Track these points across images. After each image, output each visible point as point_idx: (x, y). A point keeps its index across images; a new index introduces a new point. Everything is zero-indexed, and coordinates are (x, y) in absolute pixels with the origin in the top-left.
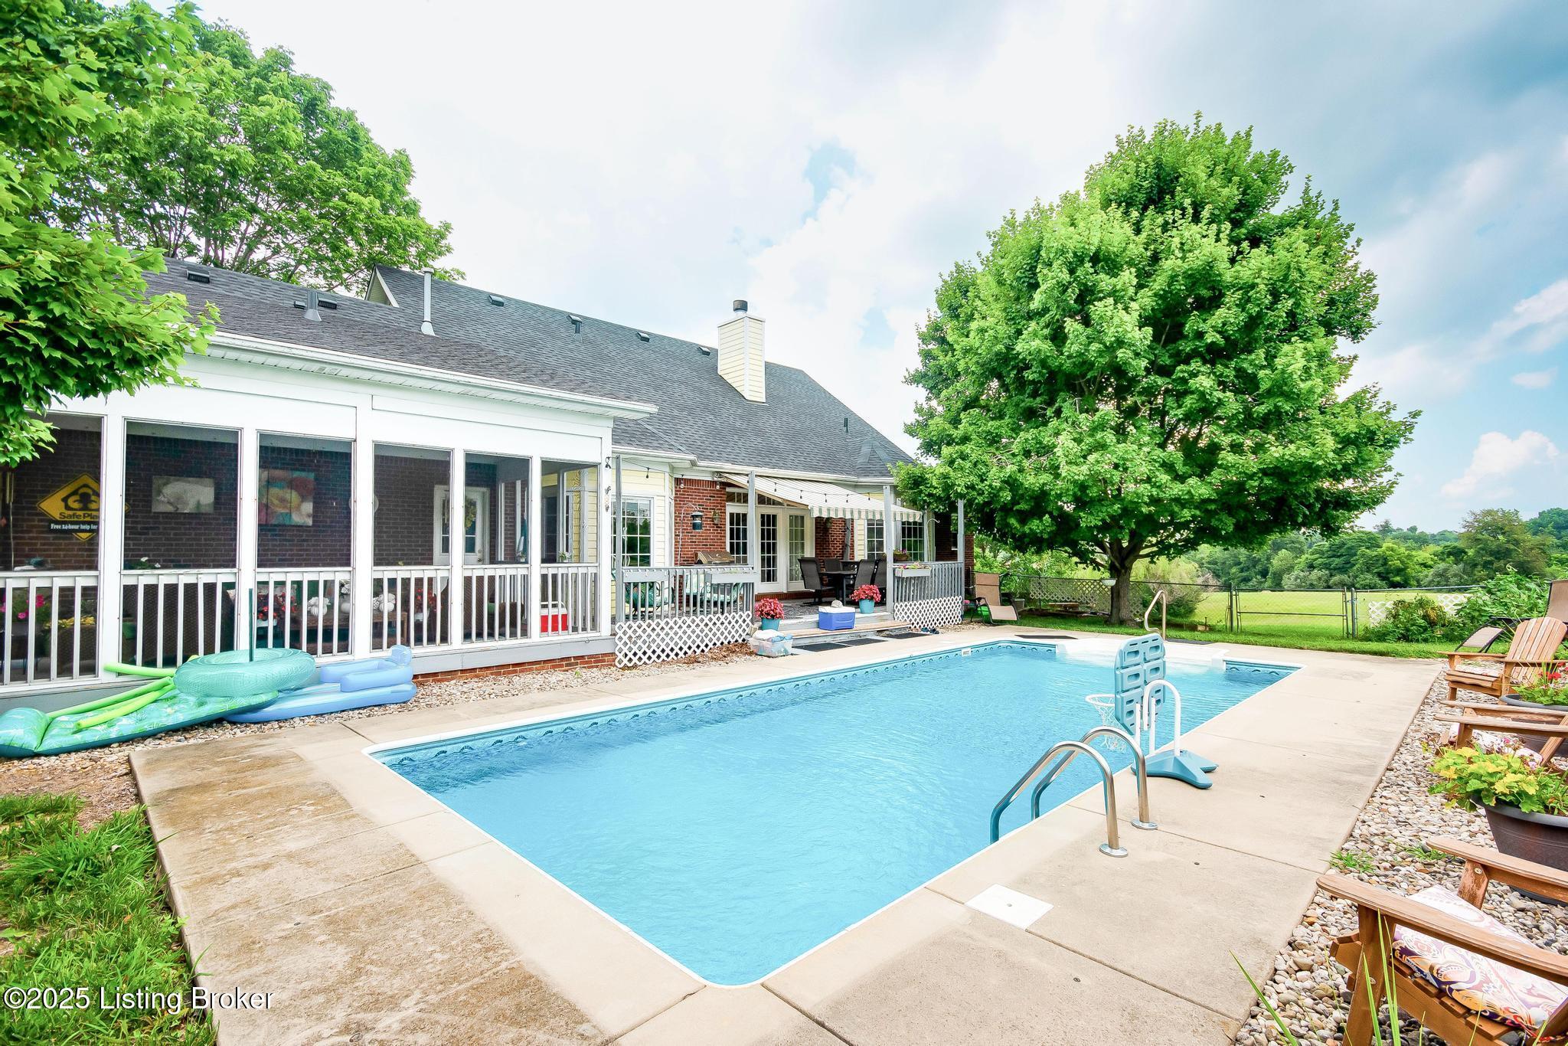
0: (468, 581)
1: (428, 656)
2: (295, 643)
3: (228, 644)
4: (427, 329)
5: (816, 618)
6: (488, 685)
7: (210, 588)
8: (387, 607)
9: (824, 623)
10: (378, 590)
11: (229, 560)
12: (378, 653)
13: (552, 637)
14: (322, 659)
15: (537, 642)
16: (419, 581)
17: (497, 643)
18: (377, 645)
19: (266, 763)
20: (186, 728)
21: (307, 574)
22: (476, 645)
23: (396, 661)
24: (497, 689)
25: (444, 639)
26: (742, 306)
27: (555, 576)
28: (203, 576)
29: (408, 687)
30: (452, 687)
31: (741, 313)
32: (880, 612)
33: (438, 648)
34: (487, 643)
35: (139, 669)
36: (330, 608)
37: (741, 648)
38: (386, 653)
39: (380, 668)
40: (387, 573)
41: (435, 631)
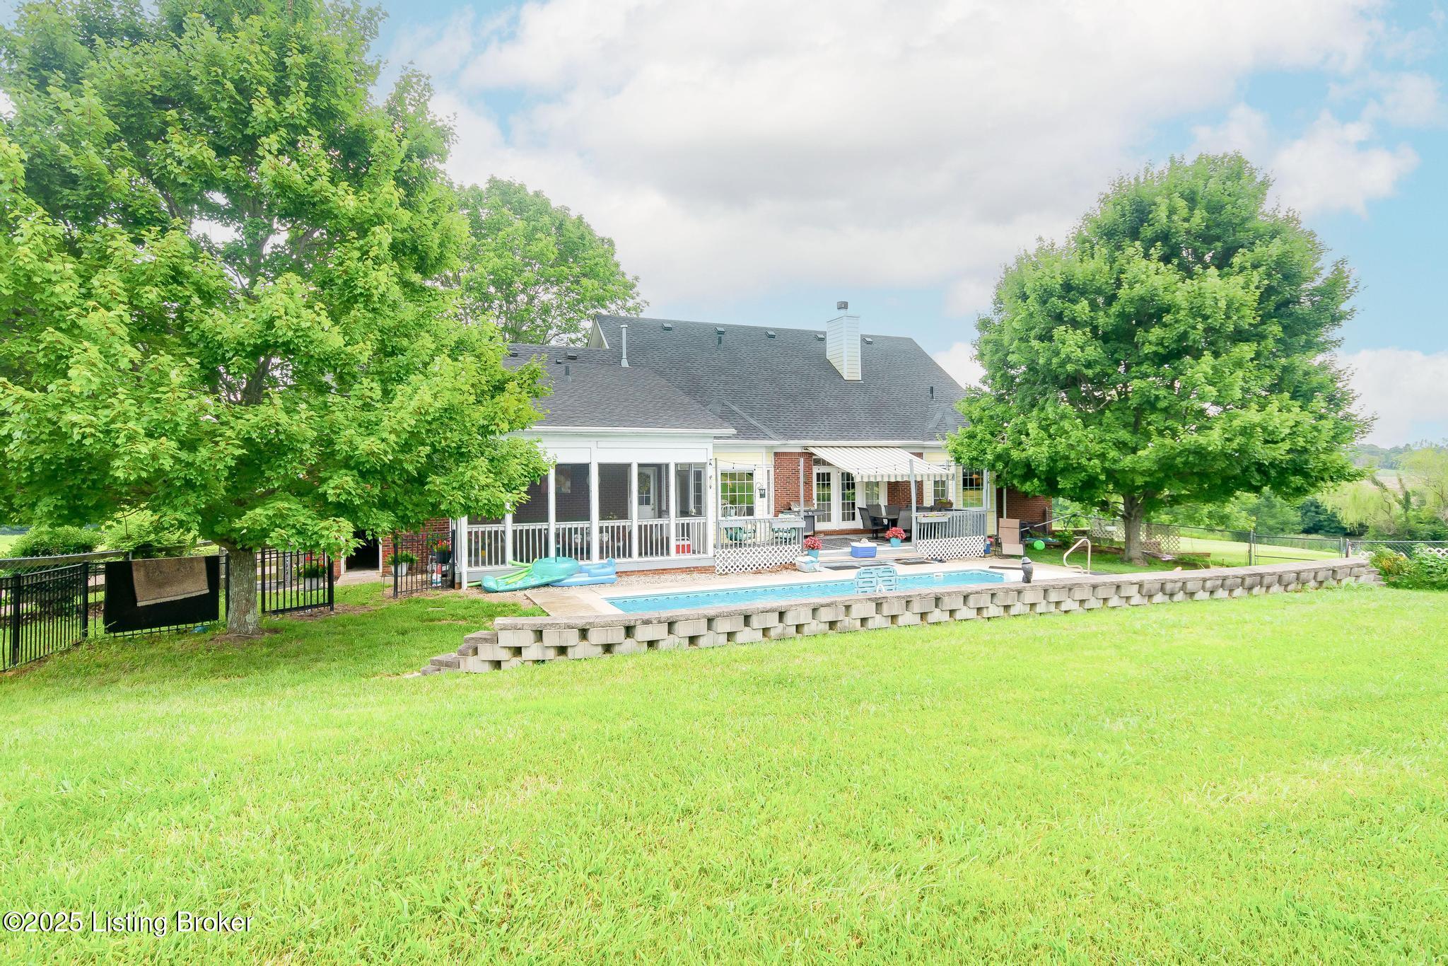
0: (640, 527)
1: (622, 563)
2: (570, 555)
3: (547, 555)
4: (625, 363)
5: (849, 549)
6: (649, 578)
7: (540, 531)
8: (605, 539)
9: (855, 553)
10: (601, 531)
11: (545, 519)
12: (602, 561)
13: (682, 556)
14: (581, 563)
15: (674, 558)
16: (618, 527)
17: (655, 558)
18: (601, 557)
19: (568, 598)
20: (538, 587)
21: (573, 525)
22: (644, 559)
23: (609, 564)
24: (652, 580)
25: (630, 555)
26: (843, 306)
27: (688, 524)
28: (538, 526)
29: (614, 576)
30: (633, 578)
31: (843, 312)
32: (907, 546)
33: (627, 560)
34: (649, 558)
35: (518, 563)
36: (582, 539)
37: (792, 567)
38: (605, 561)
39: (603, 567)
40: (606, 523)
41: (626, 552)
